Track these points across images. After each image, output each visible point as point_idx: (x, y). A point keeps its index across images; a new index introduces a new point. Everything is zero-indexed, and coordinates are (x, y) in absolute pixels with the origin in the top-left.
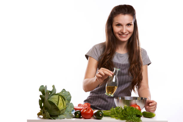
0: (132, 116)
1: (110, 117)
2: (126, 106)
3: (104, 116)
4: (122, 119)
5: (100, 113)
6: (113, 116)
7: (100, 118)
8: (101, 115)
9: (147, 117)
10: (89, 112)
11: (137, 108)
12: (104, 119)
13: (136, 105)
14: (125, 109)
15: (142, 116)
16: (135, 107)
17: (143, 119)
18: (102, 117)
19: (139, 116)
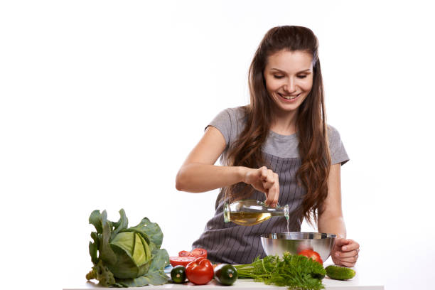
0: (303, 276)
1: (252, 280)
2: (288, 253)
3: (239, 278)
4: (279, 283)
5: (230, 270)
6: (258, 276)
7: (229, 283)
8: (231, 276)
9: (338, 277)
10: (204, 269)
11: (314, 257)
12: (238, 283)
13: (311, 250)
14: (287, 261)
15: (326, 276)
16: (309, 256)
17: (326, 282)
18: (233, 279)
19: (318, 277)
